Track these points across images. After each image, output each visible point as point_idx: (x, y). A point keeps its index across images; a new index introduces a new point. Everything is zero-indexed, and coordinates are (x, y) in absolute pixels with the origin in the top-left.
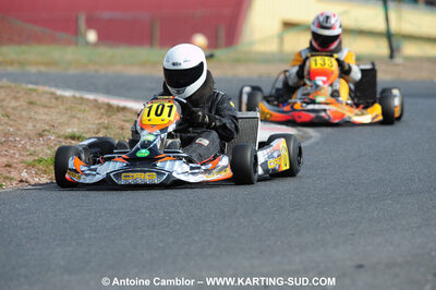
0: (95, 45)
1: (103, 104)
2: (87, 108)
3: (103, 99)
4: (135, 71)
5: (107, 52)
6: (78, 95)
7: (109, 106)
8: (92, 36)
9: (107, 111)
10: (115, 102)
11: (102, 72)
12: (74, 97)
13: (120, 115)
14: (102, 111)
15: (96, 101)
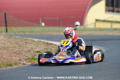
0: (44, 27)
1: (46, 42)
2: (42, 44)
3: (46, 41)
4: (55, 34)
5: (47, 28)
6: (39, 40)
7: (48, 43)
8: (43, 24)
9: (47, 45)
10: (49, 42)
11: (46, 34)
12: (38, 41)
13: (51, 46)
14: (46, 44)
15: (44, 42)
